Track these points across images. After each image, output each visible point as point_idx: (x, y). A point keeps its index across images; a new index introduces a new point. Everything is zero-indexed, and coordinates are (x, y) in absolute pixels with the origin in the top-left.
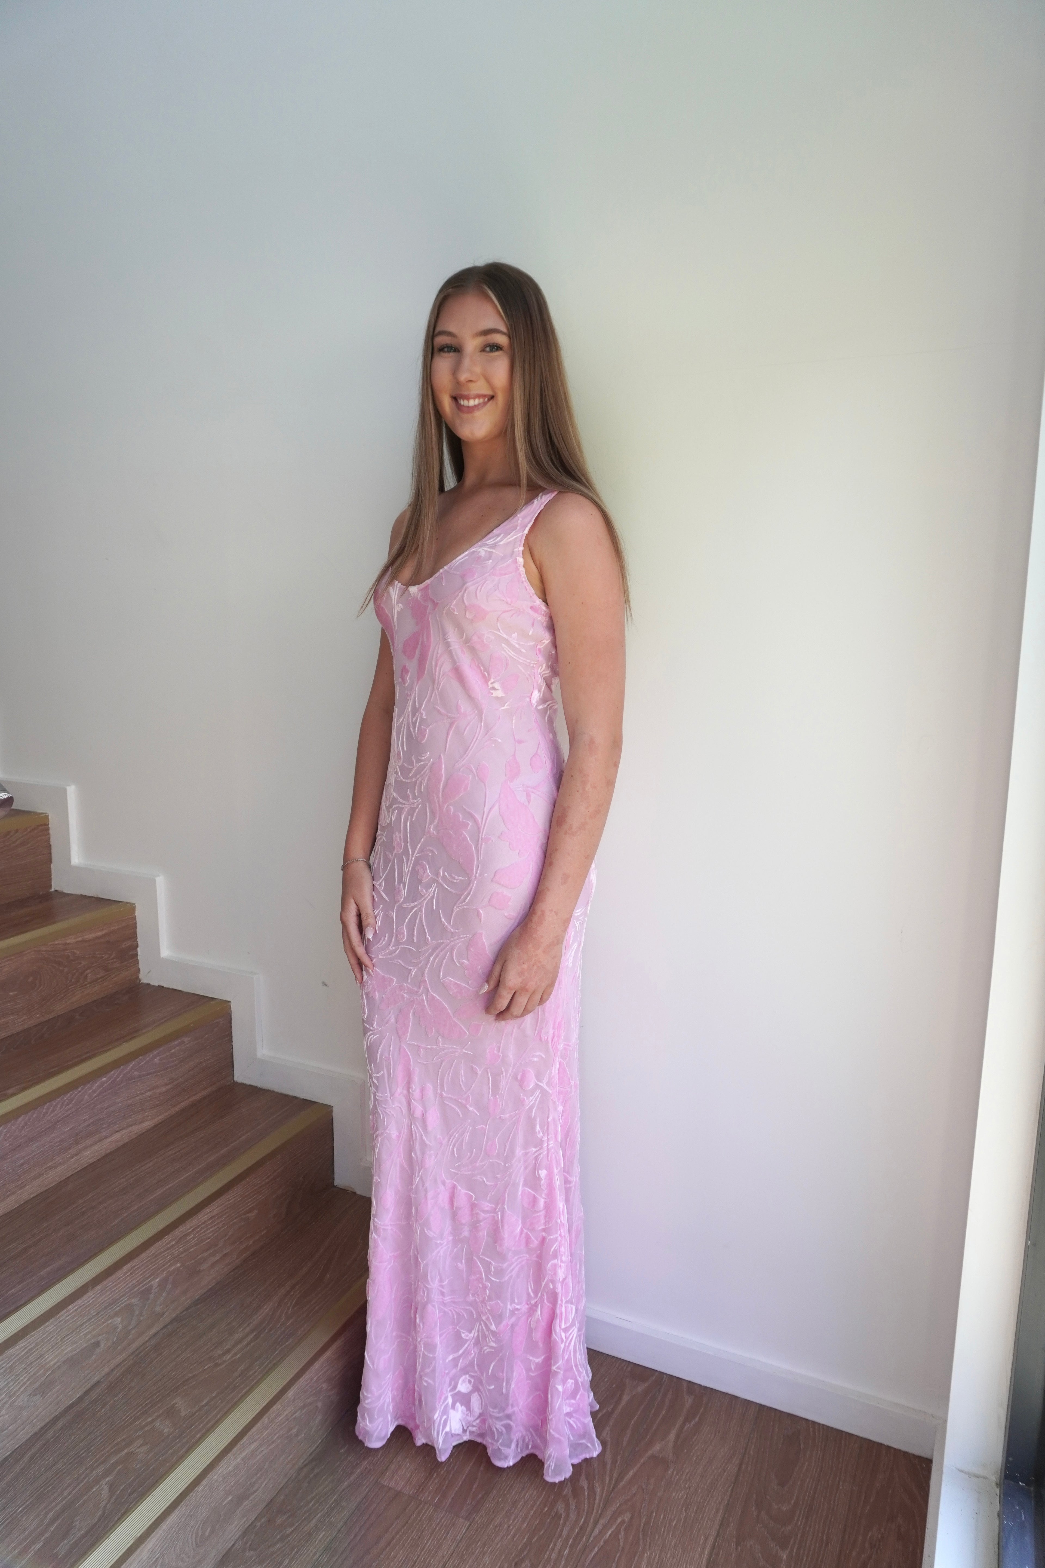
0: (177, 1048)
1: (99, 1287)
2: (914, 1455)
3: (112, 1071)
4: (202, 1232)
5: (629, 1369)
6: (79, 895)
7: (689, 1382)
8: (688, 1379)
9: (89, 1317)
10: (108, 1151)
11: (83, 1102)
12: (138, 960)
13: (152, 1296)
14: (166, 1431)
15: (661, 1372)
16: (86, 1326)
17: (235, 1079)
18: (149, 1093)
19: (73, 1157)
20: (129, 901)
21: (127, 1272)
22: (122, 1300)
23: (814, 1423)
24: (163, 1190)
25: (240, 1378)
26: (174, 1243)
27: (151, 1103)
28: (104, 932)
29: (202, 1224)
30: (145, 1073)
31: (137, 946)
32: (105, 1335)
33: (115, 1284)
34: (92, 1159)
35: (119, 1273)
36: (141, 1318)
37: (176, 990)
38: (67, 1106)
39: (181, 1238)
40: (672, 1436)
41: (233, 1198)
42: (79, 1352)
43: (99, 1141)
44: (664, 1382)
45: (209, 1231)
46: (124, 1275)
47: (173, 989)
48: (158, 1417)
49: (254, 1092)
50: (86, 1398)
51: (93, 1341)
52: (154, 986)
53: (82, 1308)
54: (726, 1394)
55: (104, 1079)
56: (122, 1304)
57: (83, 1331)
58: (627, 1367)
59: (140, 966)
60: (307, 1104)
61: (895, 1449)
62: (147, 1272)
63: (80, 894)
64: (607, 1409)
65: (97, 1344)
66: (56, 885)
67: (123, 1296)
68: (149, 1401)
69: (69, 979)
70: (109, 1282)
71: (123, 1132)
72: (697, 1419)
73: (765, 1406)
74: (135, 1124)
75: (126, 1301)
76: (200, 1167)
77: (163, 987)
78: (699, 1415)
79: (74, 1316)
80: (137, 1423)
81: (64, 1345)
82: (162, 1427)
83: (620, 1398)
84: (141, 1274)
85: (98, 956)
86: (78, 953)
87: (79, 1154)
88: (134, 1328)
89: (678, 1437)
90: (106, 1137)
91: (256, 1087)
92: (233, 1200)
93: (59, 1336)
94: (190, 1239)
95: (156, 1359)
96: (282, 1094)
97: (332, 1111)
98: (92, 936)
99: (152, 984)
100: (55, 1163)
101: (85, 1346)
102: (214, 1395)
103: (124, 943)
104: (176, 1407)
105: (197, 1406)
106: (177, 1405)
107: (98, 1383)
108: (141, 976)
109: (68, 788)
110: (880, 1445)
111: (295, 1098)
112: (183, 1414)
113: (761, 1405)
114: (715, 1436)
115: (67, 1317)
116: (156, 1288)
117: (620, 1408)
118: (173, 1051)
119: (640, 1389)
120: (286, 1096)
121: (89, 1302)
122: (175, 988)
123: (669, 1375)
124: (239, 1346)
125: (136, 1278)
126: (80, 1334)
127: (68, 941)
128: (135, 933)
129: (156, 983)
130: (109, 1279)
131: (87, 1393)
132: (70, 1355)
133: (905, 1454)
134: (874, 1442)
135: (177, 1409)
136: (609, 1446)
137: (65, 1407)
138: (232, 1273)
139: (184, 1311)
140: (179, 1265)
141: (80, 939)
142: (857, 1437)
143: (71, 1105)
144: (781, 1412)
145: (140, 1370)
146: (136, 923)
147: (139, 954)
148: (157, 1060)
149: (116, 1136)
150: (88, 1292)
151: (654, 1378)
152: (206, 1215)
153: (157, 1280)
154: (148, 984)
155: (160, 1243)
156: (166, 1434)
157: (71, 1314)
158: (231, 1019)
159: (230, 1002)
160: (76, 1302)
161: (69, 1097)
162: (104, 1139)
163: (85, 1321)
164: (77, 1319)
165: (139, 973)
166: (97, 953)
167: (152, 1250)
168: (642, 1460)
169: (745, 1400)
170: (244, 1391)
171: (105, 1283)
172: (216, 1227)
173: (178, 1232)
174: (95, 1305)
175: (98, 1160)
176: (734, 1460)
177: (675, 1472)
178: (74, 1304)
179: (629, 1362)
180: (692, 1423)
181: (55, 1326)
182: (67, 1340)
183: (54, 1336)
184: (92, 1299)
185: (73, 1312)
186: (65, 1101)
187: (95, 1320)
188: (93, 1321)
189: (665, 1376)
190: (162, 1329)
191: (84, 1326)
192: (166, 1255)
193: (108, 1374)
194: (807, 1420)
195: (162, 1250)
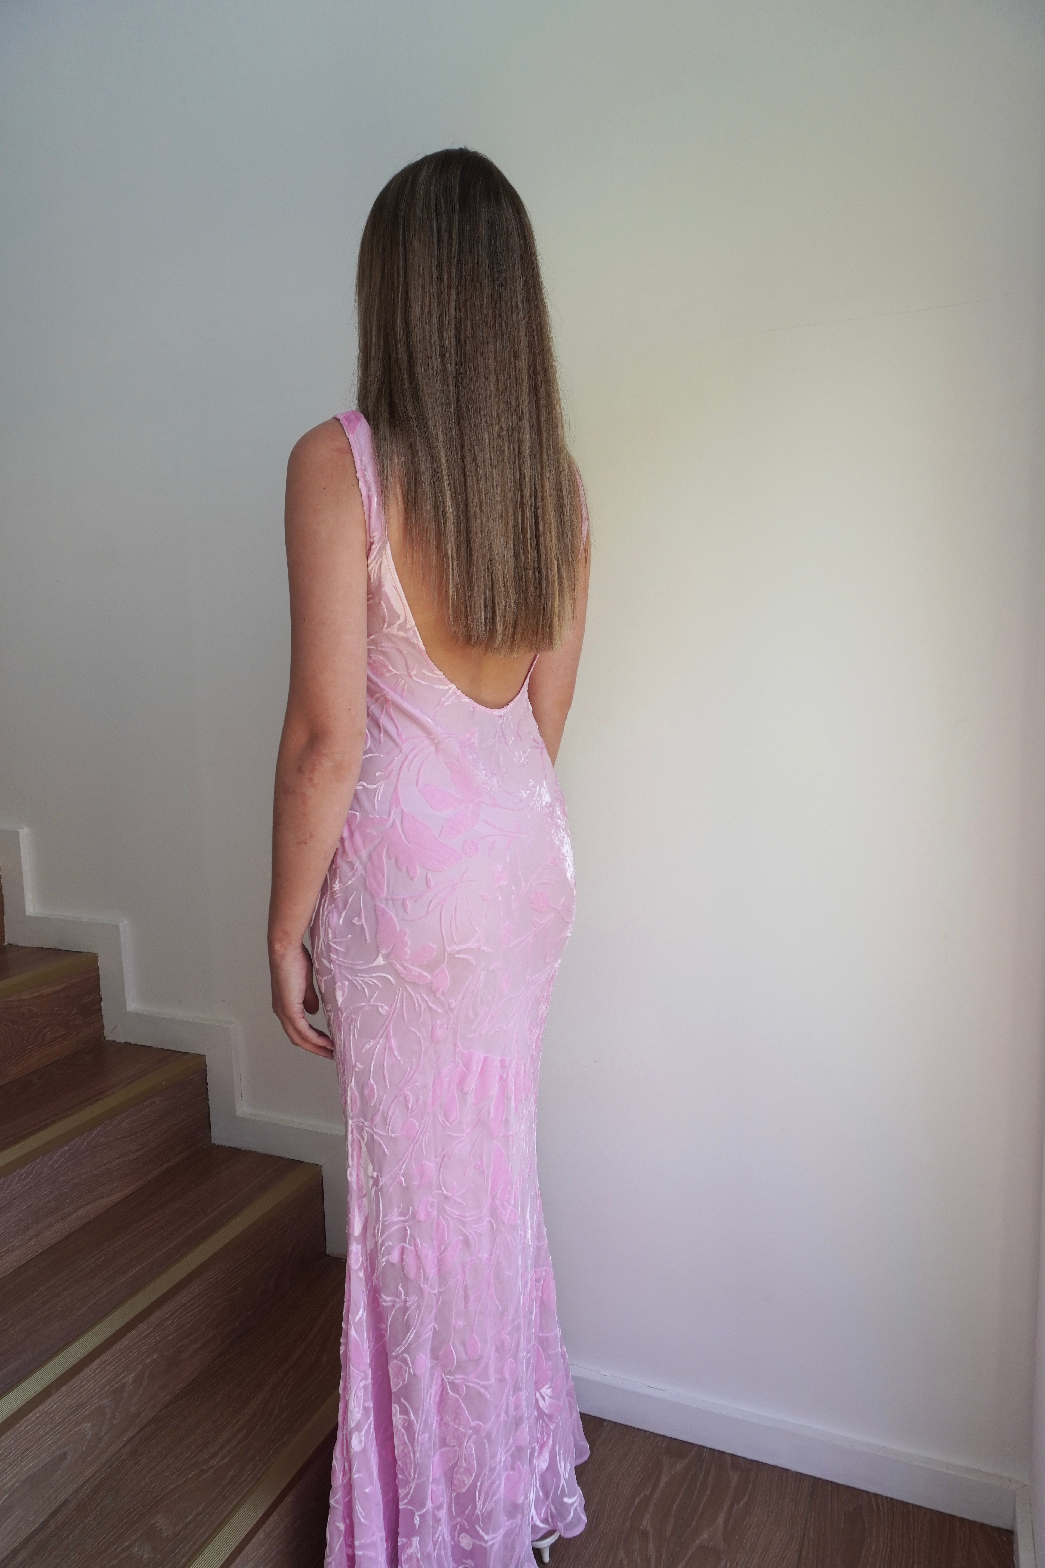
0: (147, 1110)
1: (64, 1388)
2: (991, 1527)
3: (74, 1139)
4: (181, 1316)
5: (664, 1445)
6: (35, 948)
7: (732, 1455)
8: (731, 1452)
9: (53, 1425)
10: (73, 1230)
11: (43, 1175)
12: (102, 1016)
13: (125, 1395)
14: (145, 1557)
15: (700, 1446)
16: (51, 1435)
17: (213, 1141)
18: (118, 1161)
19: (33, 1239)
20: (91, 951)
21: (96, 1369)
22: (92, 1402)
23: (876, 1495)
24: (134, 1271)
25: (229, 1487)
26: (149, 1331)
27: (120, 1172)
28: (63, 986)
29: (181, 1307)
30: (111, 1139)
31: (101, 1000)
32: (72, 1445)
33: (82, 1384)
34: (56, 1239)
35: (87, 1371)
36: (115, 1422)
37: (144, 1046)
38: (24, 1180)
39: (157, 1325)
40: (720, 1521)
41: (215, 1276)
42: (42, 1467)
43: (62, 1219)
44: (705, 1457)
45: (189, 1315)
46: (93, 1373)
47: (141, 1045)
48: (136, 1540)
49: (234, 1153)
50: (52, 1521)
51: (58, 1453)
52: (120, 1043)
53: (44, 1415)
54: (775, 1467)
55: (66, 1148)
56: (92, 1406)
57: (46, 1443)
58: (662, 1442)
59: (105, 1022)
60: (294, 1164)
61: (969, 1521)
62: (120, 1367)
63: (36, 946)
64: (645, 1493)
65: (64, 1456)
66: (9, 939)
67: (92, 1397)
68: (125, 1521)
69: (26, 1039)
70: (75, 1382)
71: (90, 1206)
72: (746, 1498)
73: (820, 1479)
74: (103, 1197)
75: (96, 1403)
76: (176, 1242)
77: (130, 1044)
78: (747, 1494)
79: (36, 1425)
80: (112, 1549)
81: (24, 1461)
82: (141, 1553)
83: (658, 1479)
84: (112, 1371)
85: (58, 1012)
86: (35, 1009)
87: (40, 1234)
88: (106, 1433)
89: (727, 1520)
90: (70, 1214)
91: (236, 1149)
92: (215, 1277)
93: (17, 1451)
94: (168, 1325)
95: (132, 1468)
96: (265, 1155)
97: (321, 1171)
98: (49, 990)
99: (118, 1041)
100: (12, 1246)
101: (48, 1460)
102: (200, 1509)
103: (86, 998)
104: (157, 1527)
105: (181, 1524)
106: (157, 1524)
107: (65, 1503)
108: (106, 1033)
109: (20, 831)
110: (952, 1517)
111: (280, 1158)
112: (165, 1535)
113: (815, 1478)
114: (768, 1517)
115: (28, 1426)
116: (131, 1385)
117: (659, 1491)
118: (143, 1112)
119: (679, 1467)
120: (270, 1156)
121: (52, 1407)
122: (143, 1044)
123: (710, 1448)
124: (227, 1448)
125: (107, 1375)
126: (42, 1446)
127: (24, 997)
128: (99, 986)
129: (122, 1040)
130: (74, 1380)
131: (52, 1515)
132: (31, 1472)
133: (982, 1526)
134: (945, 1514)
135: (158, 1528)
136: (651, 1538)
137: (27, 1535)
138: (217, 1361)
139: (163, 1410)
140: (155, 1356)
141: (37, 994)
142: (926, 1508)
143: (29, 1179)
144: (838, 1485)
145: (115, 1483)
146: (99, 975)
147: (103, 1009)
148: (125, 1124)
149: (81, 1213)
150: (52, 1395)
151: (693, 1453)
152: (185, 1296)
153: (131, 1376)
154: (114, 1041)
155: (133, 1332)
156: (146, 1561)
157: (32, 1423)
158: (206, 1074)
159: (205, 1056)
160: (38, 1409)
161: (27, 1170)
162: (68, 1215)
163: (48, 1430)
164: (39, 1429)
165: (104, 1029)
166: (56, 1009)
167: (125, 1341)
168: (690, 1552)
169: (797, 1473)
170: (235, 1502)
171: (71, 1383)
172: (197, 1310)
173: (154, 1318)
174: (60, 1411)
175: (62, 1241)
176: (793, 1546)
177: (728, 1564)
178: (35, 1411)
179: (664, 1436)
180: (742, 1503)
181: (12, 1439)
182: (27, 1454)
183: (12, 1451)
184: (56, 1403)
185: (34, 1421)
186: (22, 1174)
187: (60, 1428)
188: (58, 1429)
189: (705, 1450)
190: (138, 1432)
191: (48, 1436)
192: (141, 1346)
193: (77, 1491)
194: (868, 1493)
195: (136, 1340)
